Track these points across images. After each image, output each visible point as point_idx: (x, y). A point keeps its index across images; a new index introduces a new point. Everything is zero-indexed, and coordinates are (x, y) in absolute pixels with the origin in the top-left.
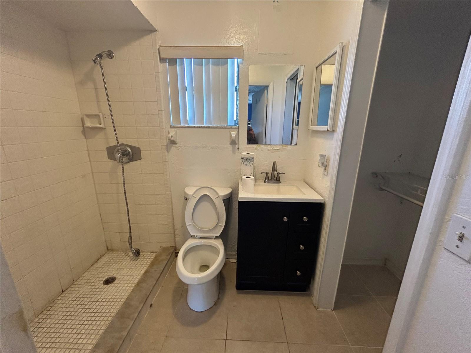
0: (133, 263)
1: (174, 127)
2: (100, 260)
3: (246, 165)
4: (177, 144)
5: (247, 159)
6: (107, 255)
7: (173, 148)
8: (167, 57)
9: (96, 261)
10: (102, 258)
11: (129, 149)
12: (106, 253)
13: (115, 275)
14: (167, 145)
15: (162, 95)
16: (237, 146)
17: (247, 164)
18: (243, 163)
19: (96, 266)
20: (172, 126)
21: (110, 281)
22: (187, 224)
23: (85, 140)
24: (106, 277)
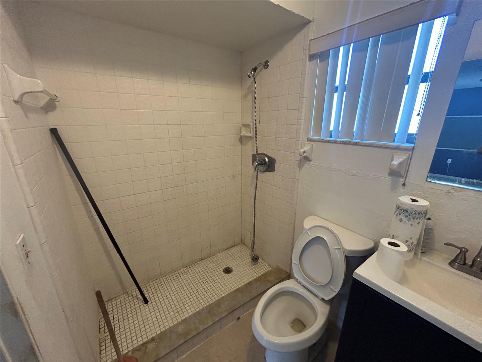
0: (250, 266)
1: (311, 140)
2: (233, 248)
3: (401, 220)
4: (311, 161)
5: (406, 211)
6: (239, 246)
7: (307, 165)
8: (319, 52)
9: (230, 247)
10: (235, 247)
11: (267, 159)
12: (239, 244)
13: (233, 268)
14: (300, 161)
15: (304, 101)
16: (402, 180)
17: (404, 219)
18: (396, 214)
19: (228, 251)
20: (309, 139)
21: (228, 271)
22: (293, 261)
23: (241, 146)
24: (228, 266)
